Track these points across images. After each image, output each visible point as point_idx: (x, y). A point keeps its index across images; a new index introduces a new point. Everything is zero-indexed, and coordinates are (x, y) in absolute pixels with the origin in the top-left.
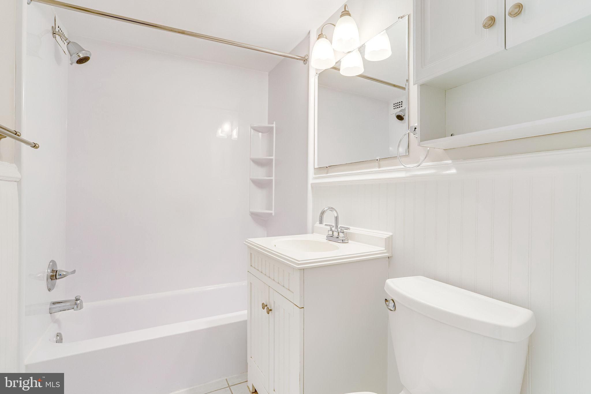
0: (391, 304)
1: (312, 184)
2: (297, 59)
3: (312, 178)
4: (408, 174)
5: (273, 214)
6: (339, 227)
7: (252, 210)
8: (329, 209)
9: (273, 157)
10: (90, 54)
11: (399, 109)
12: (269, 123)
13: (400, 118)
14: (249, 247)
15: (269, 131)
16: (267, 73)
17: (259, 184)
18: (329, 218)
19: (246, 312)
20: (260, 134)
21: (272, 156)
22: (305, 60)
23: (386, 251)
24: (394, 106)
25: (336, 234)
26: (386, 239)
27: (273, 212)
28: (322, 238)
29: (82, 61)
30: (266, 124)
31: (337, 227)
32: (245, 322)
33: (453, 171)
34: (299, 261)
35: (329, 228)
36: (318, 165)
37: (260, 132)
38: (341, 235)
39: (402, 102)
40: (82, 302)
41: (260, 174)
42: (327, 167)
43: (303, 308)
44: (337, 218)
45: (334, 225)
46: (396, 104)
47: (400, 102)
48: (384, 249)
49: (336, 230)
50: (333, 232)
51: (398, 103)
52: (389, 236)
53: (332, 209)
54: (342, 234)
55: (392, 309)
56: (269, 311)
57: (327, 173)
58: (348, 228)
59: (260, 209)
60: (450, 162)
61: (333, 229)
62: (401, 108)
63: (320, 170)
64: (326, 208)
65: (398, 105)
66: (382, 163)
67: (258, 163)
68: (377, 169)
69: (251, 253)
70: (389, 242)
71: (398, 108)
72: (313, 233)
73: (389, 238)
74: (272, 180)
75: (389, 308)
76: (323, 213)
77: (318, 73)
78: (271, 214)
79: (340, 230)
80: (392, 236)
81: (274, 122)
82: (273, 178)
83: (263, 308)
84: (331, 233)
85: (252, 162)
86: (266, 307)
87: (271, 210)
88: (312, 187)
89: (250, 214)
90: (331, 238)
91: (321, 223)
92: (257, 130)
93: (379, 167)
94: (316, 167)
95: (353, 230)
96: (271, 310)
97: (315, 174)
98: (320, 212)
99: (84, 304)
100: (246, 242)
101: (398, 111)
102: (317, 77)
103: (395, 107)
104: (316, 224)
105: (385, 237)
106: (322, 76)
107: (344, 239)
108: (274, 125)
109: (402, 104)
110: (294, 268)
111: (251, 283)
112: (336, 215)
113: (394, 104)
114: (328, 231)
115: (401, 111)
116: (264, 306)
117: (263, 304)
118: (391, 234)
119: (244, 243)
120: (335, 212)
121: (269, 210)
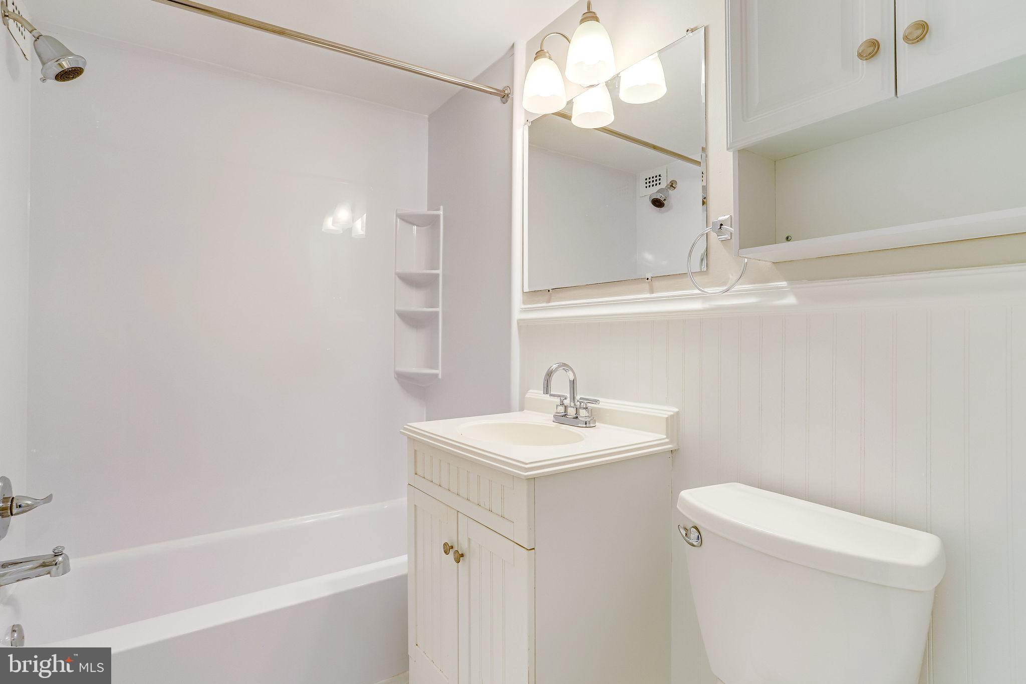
0: (694, 534)
1: (519, 321)
2: (491, 93)
3: (519, 310)
4: (707, 305)
5: (440, 377)
6: (578, 397)
7: (398, 369)
8: (559, 367)
9: (440, 271)
10: (85, 63)
11: (655, 189)
12: (429, 209)
13: (658, 203)
14: (410, 438)
15: (430, 222)
16: (426, 116)
17: (412, 320)
18: (560, 385)
19: (404, 558)
20: (415, 227)
21: (438, 269)
22: (505, 96)
23: (667, 440)
24: (646, 183)
25: (571, 412)
26: (667, 418)
27: (439, 371)
28: (545, 419)
29: (68, 75)
30: (423, 209)
31: (574, 398)
32: (403, 579)
33: (791, 300)
34: (527, 464)
35: (557, 400)
36: (529, 286)
37: (414, 225)
38: (583, 413)
39: (660, 176)
40: (67, 558)
41: (414, 301)
42: (549, 291)
43: (534, 549)
44: (573, 383)
45: (568, 395)
46: (650, 178)
47: (656, 177)
48: (665, 437)
49: (572, 404)
50: (566, 407)
51: (653, 177)
52: (672, 413)
53: (565, 366)
54: (584, 411)
55: (695, 544)
56: (459, 557)
57: (549, 302)
58: (596, 401)
59: (413, 366)
60: (784, 284)
61: (567, 402)
62: (659, 187)
63: (532, 295)
64: (554, 366)
65: (653, 181)
66: (656, 284)
67: (410, 281)
68: (648, 296)
69: (415, 451)
70: (673, 424)
71: (653, 185)
72: (522, 409)
73: (672, 416)
74: (437, 313)
75: (691, 541)
76: (549, 374)
77: (531, 120)
78: (436, 375)
79: (578, 403)
80: (678, 413)
81: (442, 207)
82: (440, 309)
83: (446, 552)
84: (561, 409)
85: (398, 281)
86: (452, 552)
87: (437, 368)
88: (520, 327)
89: (396, 376)
90: (562, 418)
91: (547, 390)
92: (408, 219)
93: (652, 292)
94: (526, 289)
95: (605, 403)
96: (462, 555)
97: (524, 303)
98: (544, 374)
99: (72, 562)
100: (405, 429)
101: (653, 191)
102: (527, 127)
103: (648, 184)
104: (529, 394)
105: (666, 416)
106: (537, 125)
107: (588, 419)
108: (441, 212)
109: (660, 179)
110: (513, 477)
111: (415, 506)
112: (572, 378)
113: (646, 179)
114: (557, 406)
115: (658, 191)
116: (447, 548)
117: (446, 544)
118: (676, 410)
119: (401, 432)
120: (570, 372)
121: (431, 368)
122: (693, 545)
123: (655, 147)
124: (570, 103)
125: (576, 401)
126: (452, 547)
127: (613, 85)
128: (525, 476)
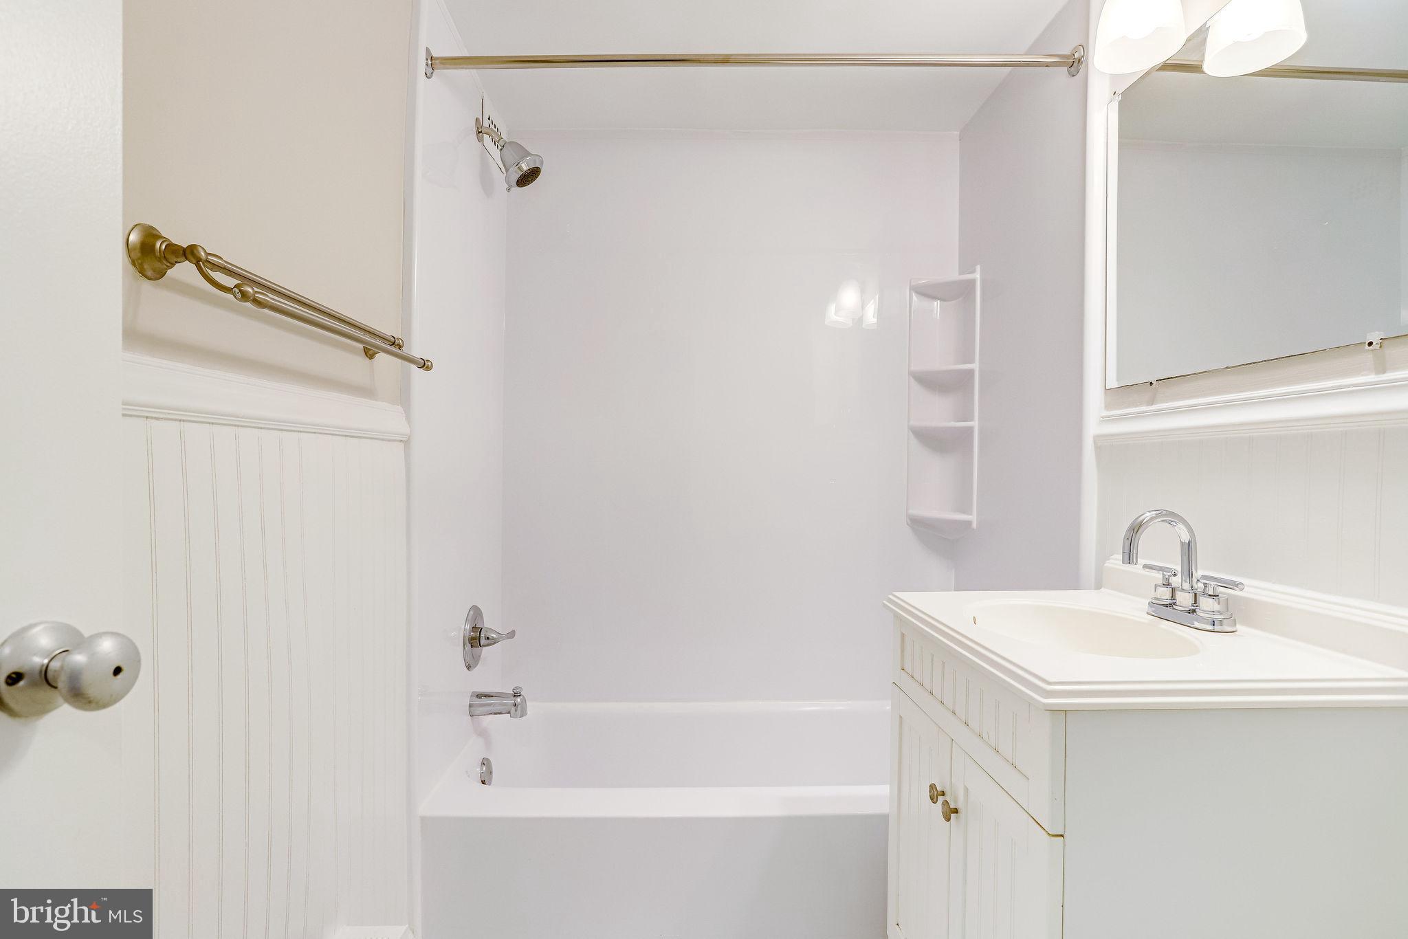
1: (1096, 438)
2: (1052, 65)
3: (1097, 419)
5: (974, 525)
6: (1198, 573)
7: (912, 512)
8: (1158, 516)
9: (975, 366)
10: (542, 163)
12: (961, 273)
14: (896, 616)
15: (958, 293)
16: (956, 133)
17: (932, 440)
18: (1160, 548)
19: (884, 790)
20: (937, 304)
21: (972, 361)
22: (1074, 64)
25: (1185, 600)
27: (973, 518)
28: (1135, 608)
29: (528, 178)
30: (953, 275)
31: (1190, 575)
34: (1050, 683)
35: (1158, 577)
36: (1117, 380)
37: (936, 298)
38: (1206, 604)
41: (938, 413)
42: (1151, 384)
43: (1062, 836)
44: (1188, 549)
45: (1179, 568)
49: (1187, 586)
50: (1173, 590)
53: (1171, 517)
54: (1210, 600)
57: (1151, 402)
58: (1236, 585)
59: (936, 509)
61: (1176, 581)
63: (1123, 393)
64: (1148, 514)
66: (1389, 352)
67: (931, 382)
68: (1371, 379)
69: (903, 635)
72: (1098, 586)
74: (971, 429)
76: (1136, 529)
77: (1119, 92)
78: (969, 523)
79: (1201, 585)
81: (978, 268)
82: (975, 424)
83: (933, 799)
84: (1165, 593)
85: (915, 386)
86: (941, 799)
87: (969, 512)
88: (1098, 448)
89: (909, 523)
90: (1166, 608)
91: (1129, 558)
92: (927, 292)
93: (1379, 371)
94: (1113, 383)
95: (1254, 589)
96: (956, 811)
97: (1106, 407)
98: (1125, 528)
100: (890, 601)
102: (1115, 105)
104: (1111, 561)
106: (1133, 102)
107: (1217, 617)
108: (977, 276)
112: (1186, 538)
114: (1156, 586)
116: (935, 794)
117: (932, 787)
119: (885, 606)
120: (1181, 526)
121: (964, 512)
125: (1195, 580)
126: (943, 794)
128: (1044, 704)
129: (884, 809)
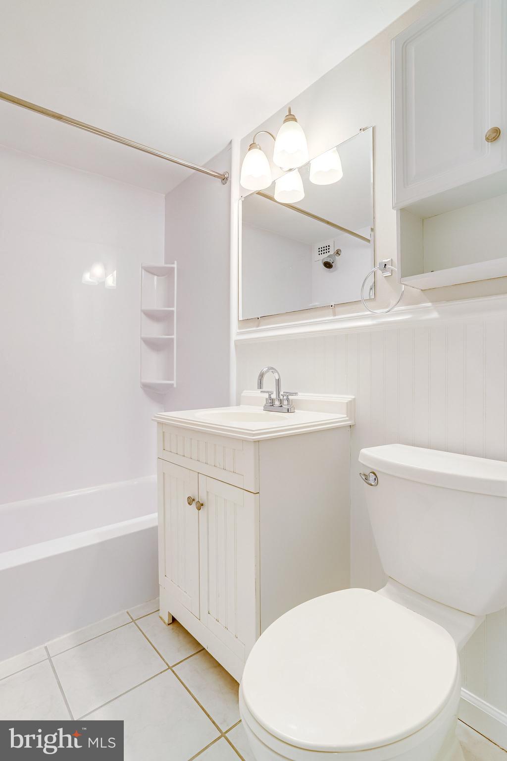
0: (372, 477)
1: (236, 341)
2: (215, 176)
3: (236, 333)
4: (375, 322)
5: (175, 386)
6: (282, 393)
7: (143, 381)
8: (269, 370)
9: (175, 309)
11: (326, 255)
12: (166, 263)
13: (328, 265)
14: (159, 423)
15: (166, 273)
16: (163, 195)
17: (153, 345)
18: (269, 384)
19: (156, 515)
20: (156, 277)
21: (173, 307)
22: (225, 179)
23: (347, 418)
24: (319, 251)
25: (277, 403)
26: (347, 403)
27: (174, 382)
30: (161, 263)
31: (279, 393)
32: (154, 530)
33: (435, 315)
34: (253, 431)
35: (266, 395)
36: (243, 317)
37: (155, 275)
38: (286, 402)
39: (329, 246)
41: (155, 331)
42: (258, 318)
43: (259, 493)
44: (278, 382)
45: (275, 391)
46: (322, 248)
47: (326, 247)
48: (346, 416)
49: (278, 397)
50: (273, 400)
52: (350, 399)
55: (373, 483)
56: (200, 506)
57: (258, 326)
59: (155, 377)
60: (429, 304)
61: (274, 396)
62: (328, 254)
63: (245, 322)
64: (265, 369)
65: (324, 250)
66: (338, 309)
67: (152, 316)
68: (332, 318)
69: (164, 432)
70: (351, 407)
71: (324, 253)
73: (350, 401)
74: (172, 339)
75: (370, 482)
76: (262, 376)
77: (244, 196)
78: (172, 385)
79: (282, 396)
80: (354, 399)
81: (176, 262)
82: (174, 337)
83: (190, 504)
84: (269, 401)
85: (143, 315)
86: (194, 503)
87: (173, 380)
88: (236, 346)
89: (142, 386)
90: (270, 405)
91: (260, 385)
92: (150, 271)
93: (335, 315)
94: (241, 319)
95: (301, 396)
96: (202, 505)
97: (240, 328)
98: (258, 374)
100: (155, 417)
101: (324, 257)
102: (241, 202)
103: (321, 252)
105: (346, 401)
106: (248, 202)
107: (289, 407)
108: (175, 266)
109: (329, 249)
110: (244, 441)
111: (164, 473)
112: (277, 378)
113: (319, 249)
114: (266, 399)
115: (329, 256)
116: (191, 501)
117: (189, 498)
118: (354, 397)
120: (277, 374)
121: (169, 380)
122: (371, 485)
123: (328, 223)
124: (274, 183)
125: (280, 395)
126: (194, 500)
127: (304, 171)
128: (253, 439)
129: (156, 524)
